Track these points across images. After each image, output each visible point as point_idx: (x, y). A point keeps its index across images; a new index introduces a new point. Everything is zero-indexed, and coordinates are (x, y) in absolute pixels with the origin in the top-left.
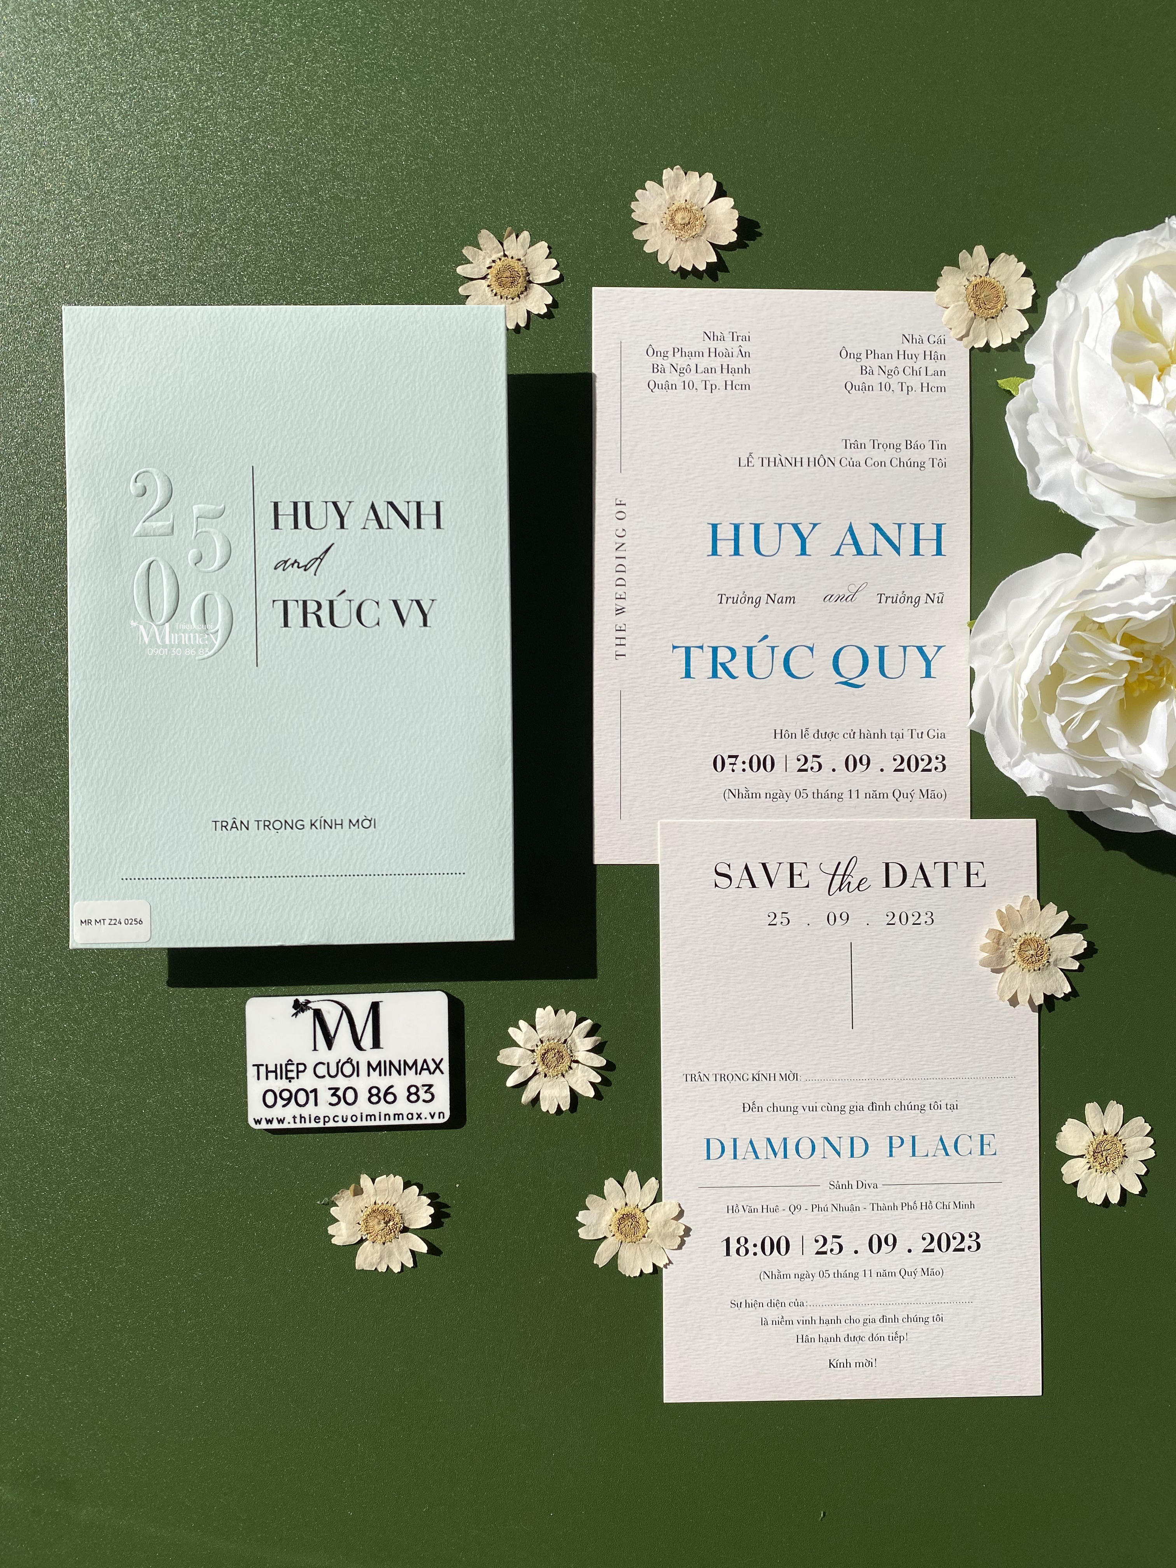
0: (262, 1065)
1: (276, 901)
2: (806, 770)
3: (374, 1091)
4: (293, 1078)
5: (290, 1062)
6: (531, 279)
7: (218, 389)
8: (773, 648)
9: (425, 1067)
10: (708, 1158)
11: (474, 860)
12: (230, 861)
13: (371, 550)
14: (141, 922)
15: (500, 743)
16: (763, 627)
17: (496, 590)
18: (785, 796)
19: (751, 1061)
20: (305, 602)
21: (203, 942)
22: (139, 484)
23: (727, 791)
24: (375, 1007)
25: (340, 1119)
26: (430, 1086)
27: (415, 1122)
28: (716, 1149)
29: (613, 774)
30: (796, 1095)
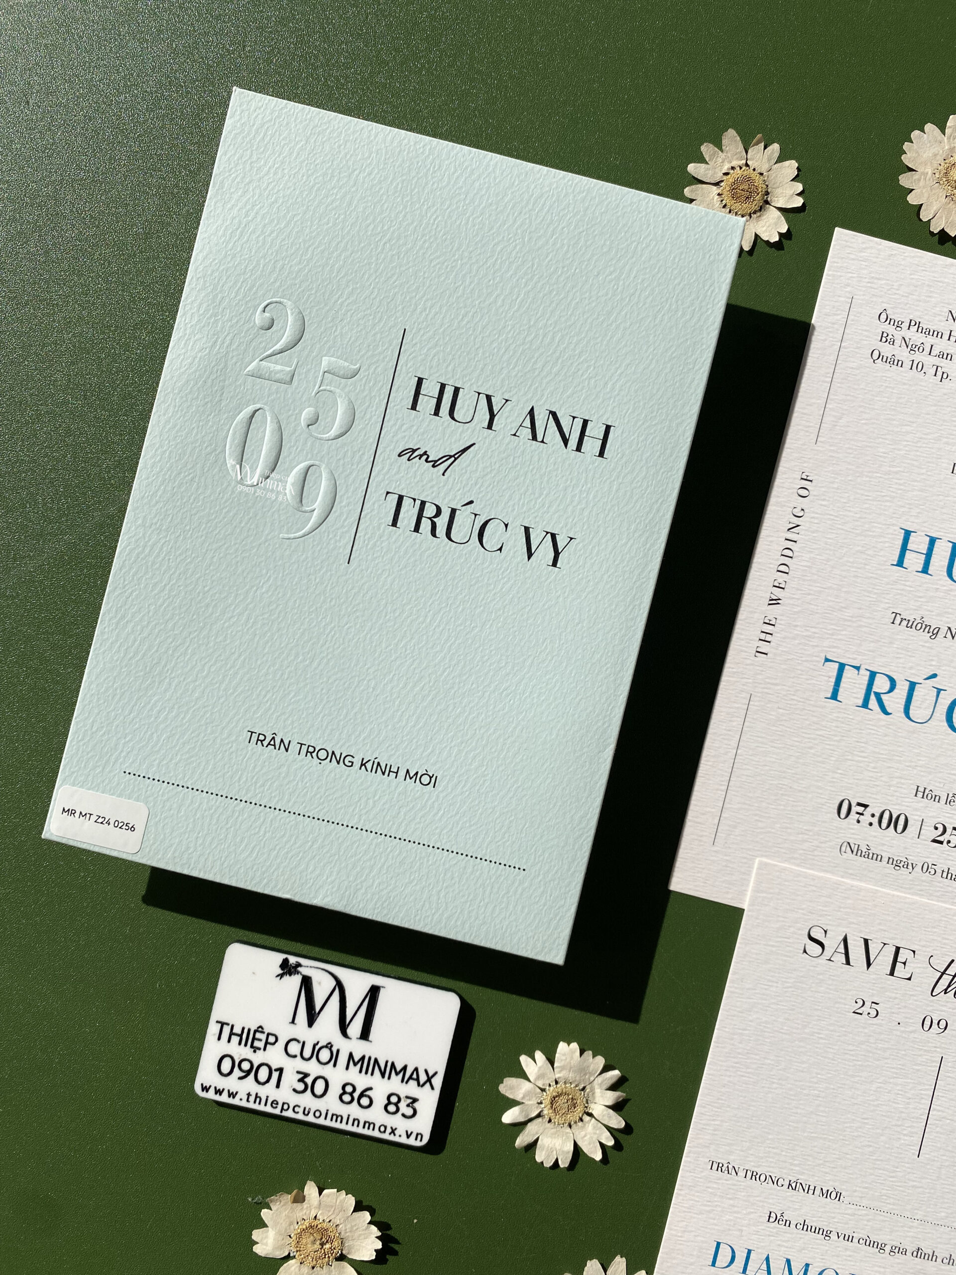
0: (228, 1024)
1: (297, 845)
2: (941, 843)
3: (349, 1089)
4: (259, 1049)
5: (260, 1029)
7: (389, 229)
8: (939, 691)
9: (415, 1076)
10: (713, 1264)
11: (539, 856)
12: (256, 783)
13: (516, 462)
14: (133, 829)
15: (606, 725)
16: (934, 663)
17: (648, 546)
18: (910, 867)
19: (791, 1164)
20: (423, 503)
21: (200, 871)
22: (267, 315)
23: (845, 844)
25: (301, 1110)
26: (415, 1100)
27: (386, 1136)
28: (724, 1255)
29: (717, 790)
30: (834, 1218)
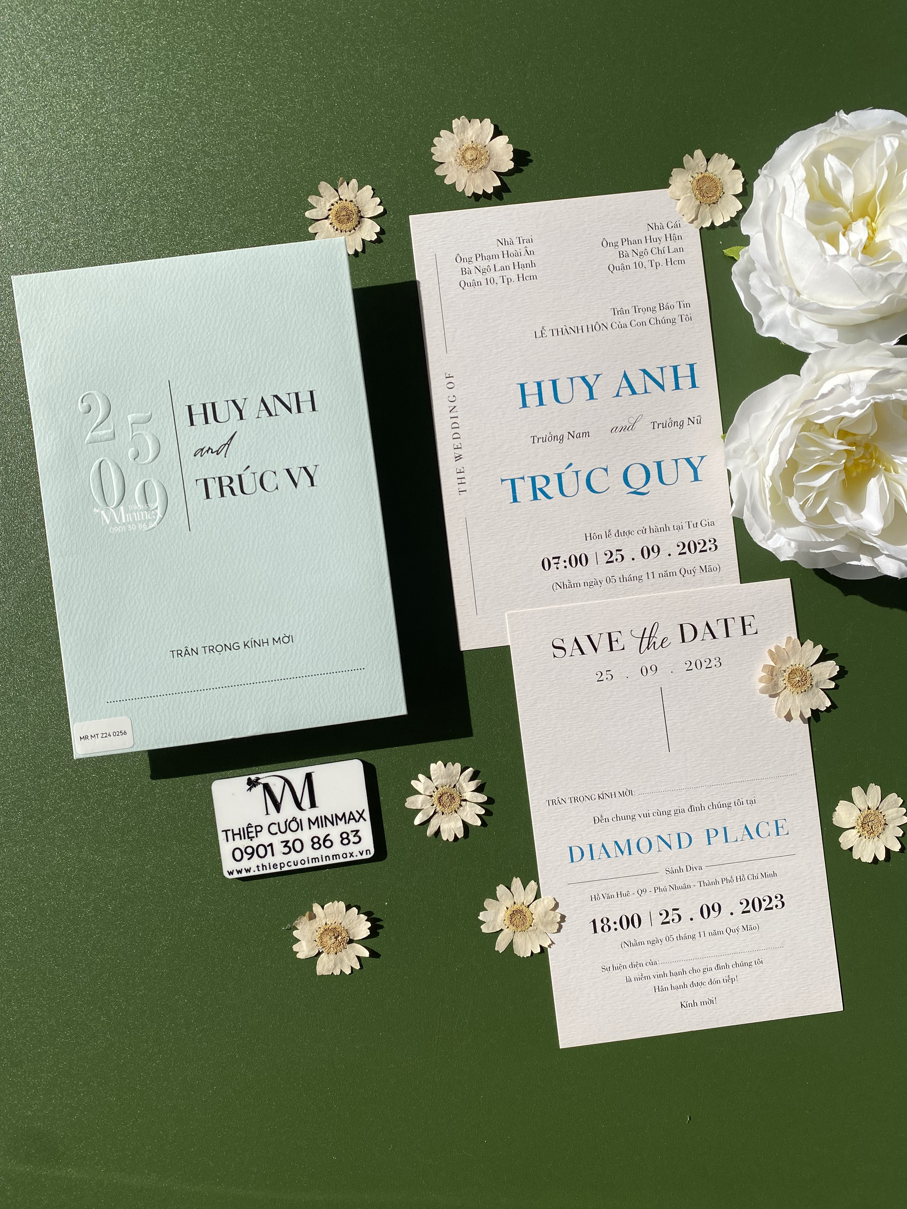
0: (229, 830)
1: (225, 705)
2: (612, 562)
3: (316, 840)
4: (253, 837)
5: (250, 826)
6: (362, 215)
7: (136, 325)
8: (577, 473)
9: (352, 817)
10: (572, 861)
11: (370, 658)
12: (186, 679)
13: (265, 433)
14: (125, 733)
15: (380, 567)
16: (568, 457)
17: (363, 453)
18: (599, 583)
19: (596, 784)
20: (220, 478)
21: (174, 743)
22: (85, 404)
23: (555, 584)
24: (309, 777)
25: (292, 864)
26: (357, 831)
27: (348, 859)
28: (577, 853)
29: (467, 582)
30: (633, 806)
